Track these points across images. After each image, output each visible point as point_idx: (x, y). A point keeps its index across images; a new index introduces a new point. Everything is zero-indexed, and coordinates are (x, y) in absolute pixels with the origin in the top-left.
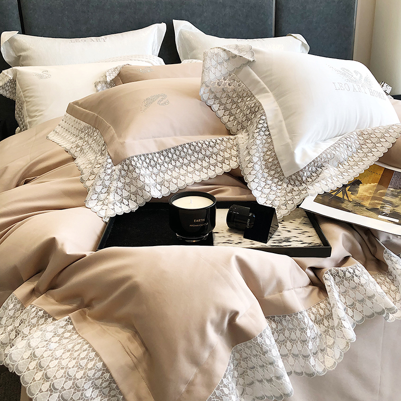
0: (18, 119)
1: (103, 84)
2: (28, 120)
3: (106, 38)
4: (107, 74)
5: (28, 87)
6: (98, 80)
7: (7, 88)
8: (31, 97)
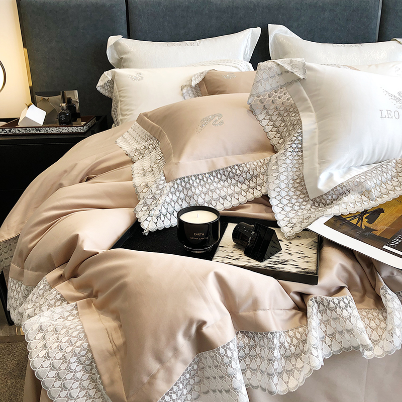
0: (114, 116)
1: (189, 88)
2: (120, 118)
3: (200, 42)
4: (193, 79)
5: (123, 87)
6: (185, 84)
7: (106, 88)
8: (124, 97)
